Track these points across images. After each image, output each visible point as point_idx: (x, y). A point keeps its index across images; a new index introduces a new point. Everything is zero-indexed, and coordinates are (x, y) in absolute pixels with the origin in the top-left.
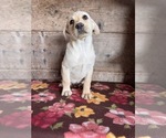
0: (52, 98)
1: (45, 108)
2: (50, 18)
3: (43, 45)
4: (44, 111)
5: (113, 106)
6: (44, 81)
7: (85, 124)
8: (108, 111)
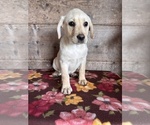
0: (45, 87)
1: (38, 97)
2: (41, 11)
3: (36, 37)
4: (37, 100)
5: (101, 93)
6: (38, 71)
7: (74, 111)
8: (95, 98)
